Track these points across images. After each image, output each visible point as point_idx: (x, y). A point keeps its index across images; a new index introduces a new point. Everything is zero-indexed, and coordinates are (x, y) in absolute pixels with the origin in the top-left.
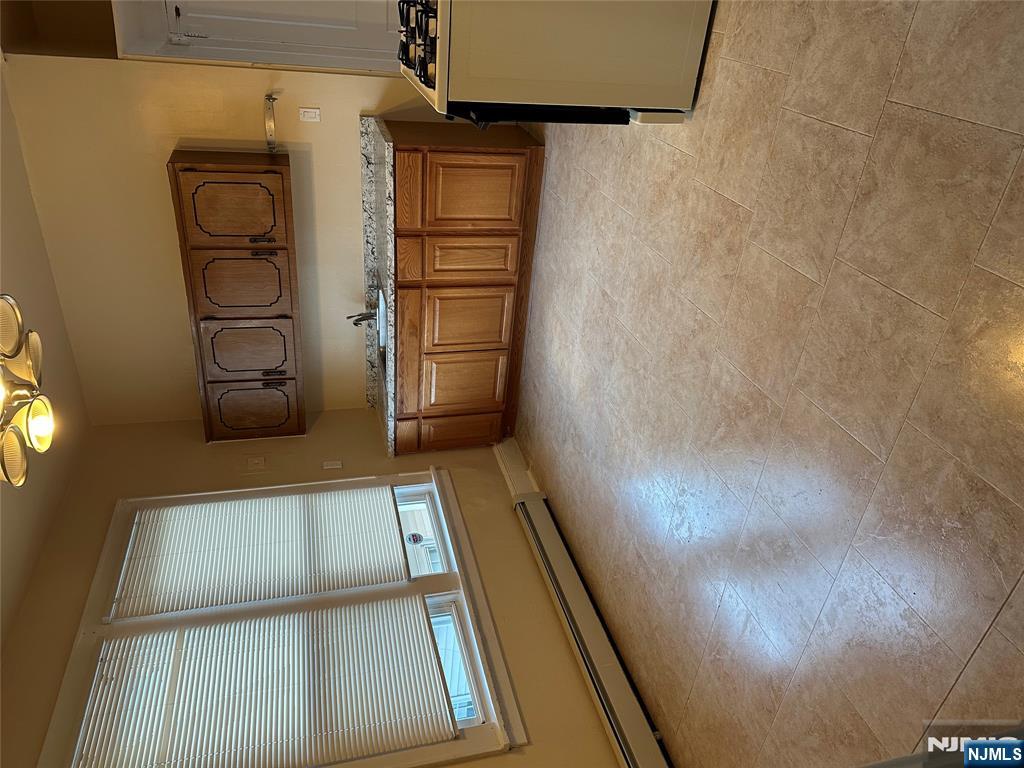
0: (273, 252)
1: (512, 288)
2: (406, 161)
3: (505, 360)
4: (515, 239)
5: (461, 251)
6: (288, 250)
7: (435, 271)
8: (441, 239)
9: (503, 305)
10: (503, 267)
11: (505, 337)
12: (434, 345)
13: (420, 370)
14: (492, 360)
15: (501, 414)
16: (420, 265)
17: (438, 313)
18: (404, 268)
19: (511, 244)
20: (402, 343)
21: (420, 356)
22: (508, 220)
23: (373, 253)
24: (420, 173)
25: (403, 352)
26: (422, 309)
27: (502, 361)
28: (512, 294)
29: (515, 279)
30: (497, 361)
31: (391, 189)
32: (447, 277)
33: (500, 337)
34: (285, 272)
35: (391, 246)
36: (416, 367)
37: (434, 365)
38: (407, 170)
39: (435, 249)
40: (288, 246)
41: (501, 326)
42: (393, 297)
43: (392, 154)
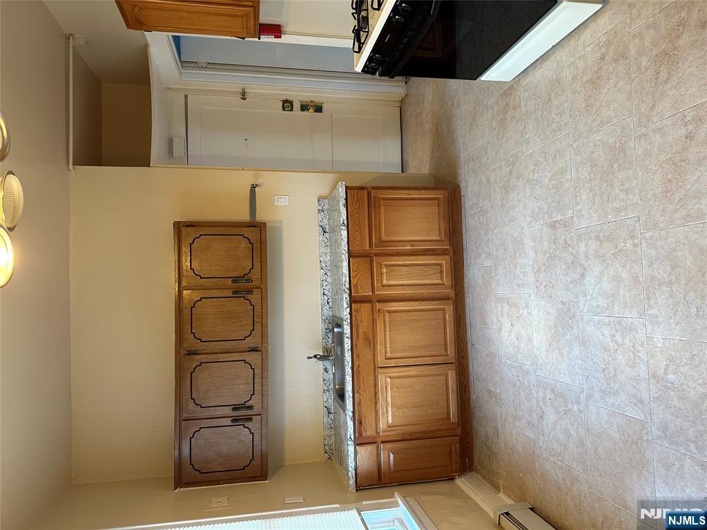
0: (249, 292)
1: (451, 301)
2: (356, 195)
3: (454, 373)
4: (447, 257)
5: (404, 268)
6: (262, 289)
7: (383, 286)
8: (386, 258)
9: (445, 319)
10: (440, 281)
11: (451, 351)
12: (386, 359)
13: (375, 386)
14: (441, 375)
15: (458, 437)
16: (370, 282)
17: (388, 326)
18: (357, 283)
19: (444, 261)
20: (358, 357)
21: (375, 370)
22: (439, 241)
23: (328, 303)
24: (366, 205)
25: (359, 365)
26: (374, 323)
27: (452, 376)
28: (451, 307)
29: (452, 293)
30: (446, 375)
31: (345, 217)
32: (393, 292)
33: (446, 350)
34: (258, 307)
35: (345, 264)
36: (372, 382)
37: (388, 380)
38: (356, 203)
39: (381, 267)
40: (262, 286)
41: (446, 340)
42: (348, 310)
43: (344, 191)
